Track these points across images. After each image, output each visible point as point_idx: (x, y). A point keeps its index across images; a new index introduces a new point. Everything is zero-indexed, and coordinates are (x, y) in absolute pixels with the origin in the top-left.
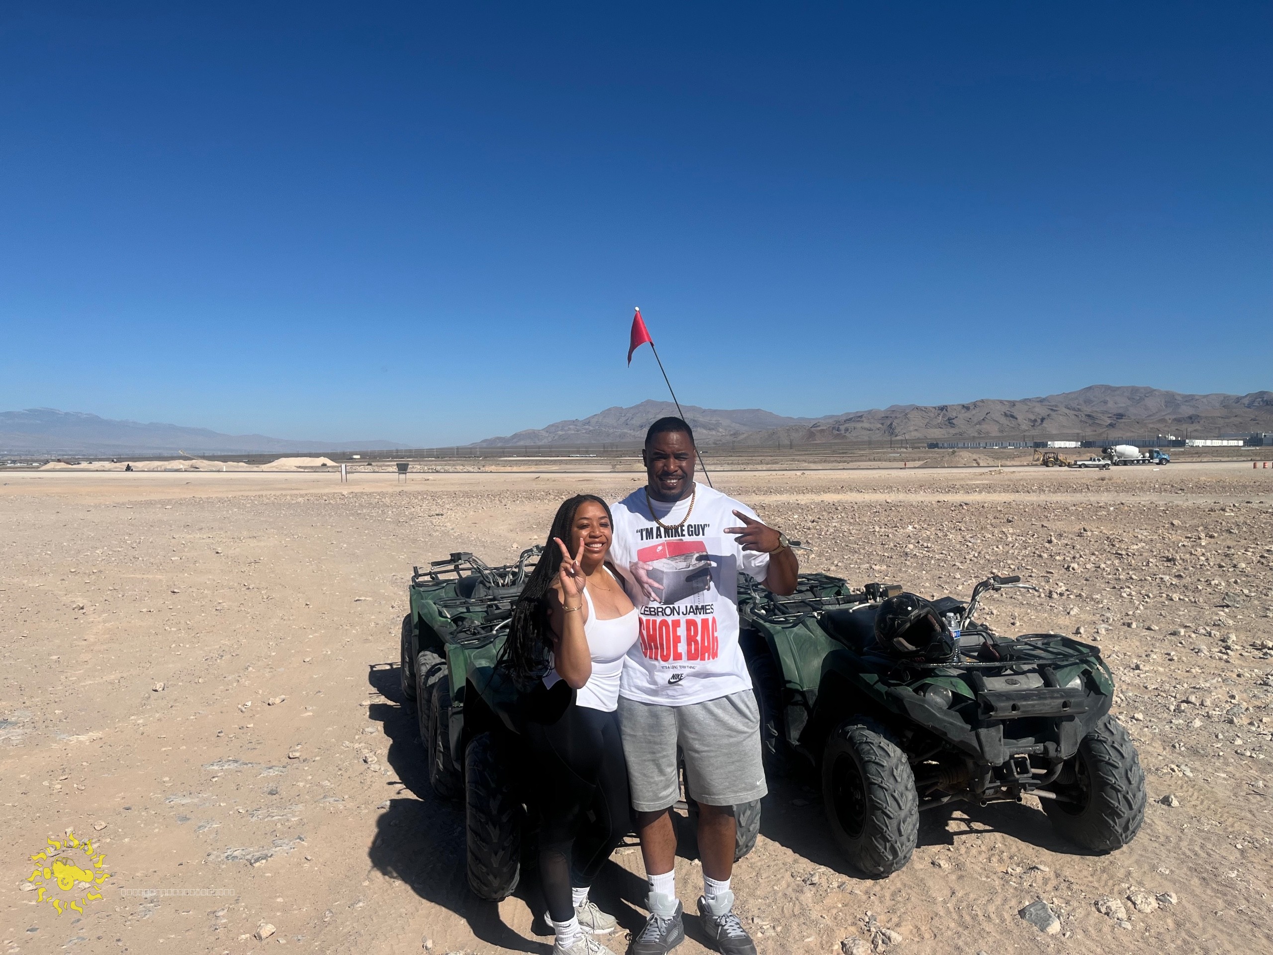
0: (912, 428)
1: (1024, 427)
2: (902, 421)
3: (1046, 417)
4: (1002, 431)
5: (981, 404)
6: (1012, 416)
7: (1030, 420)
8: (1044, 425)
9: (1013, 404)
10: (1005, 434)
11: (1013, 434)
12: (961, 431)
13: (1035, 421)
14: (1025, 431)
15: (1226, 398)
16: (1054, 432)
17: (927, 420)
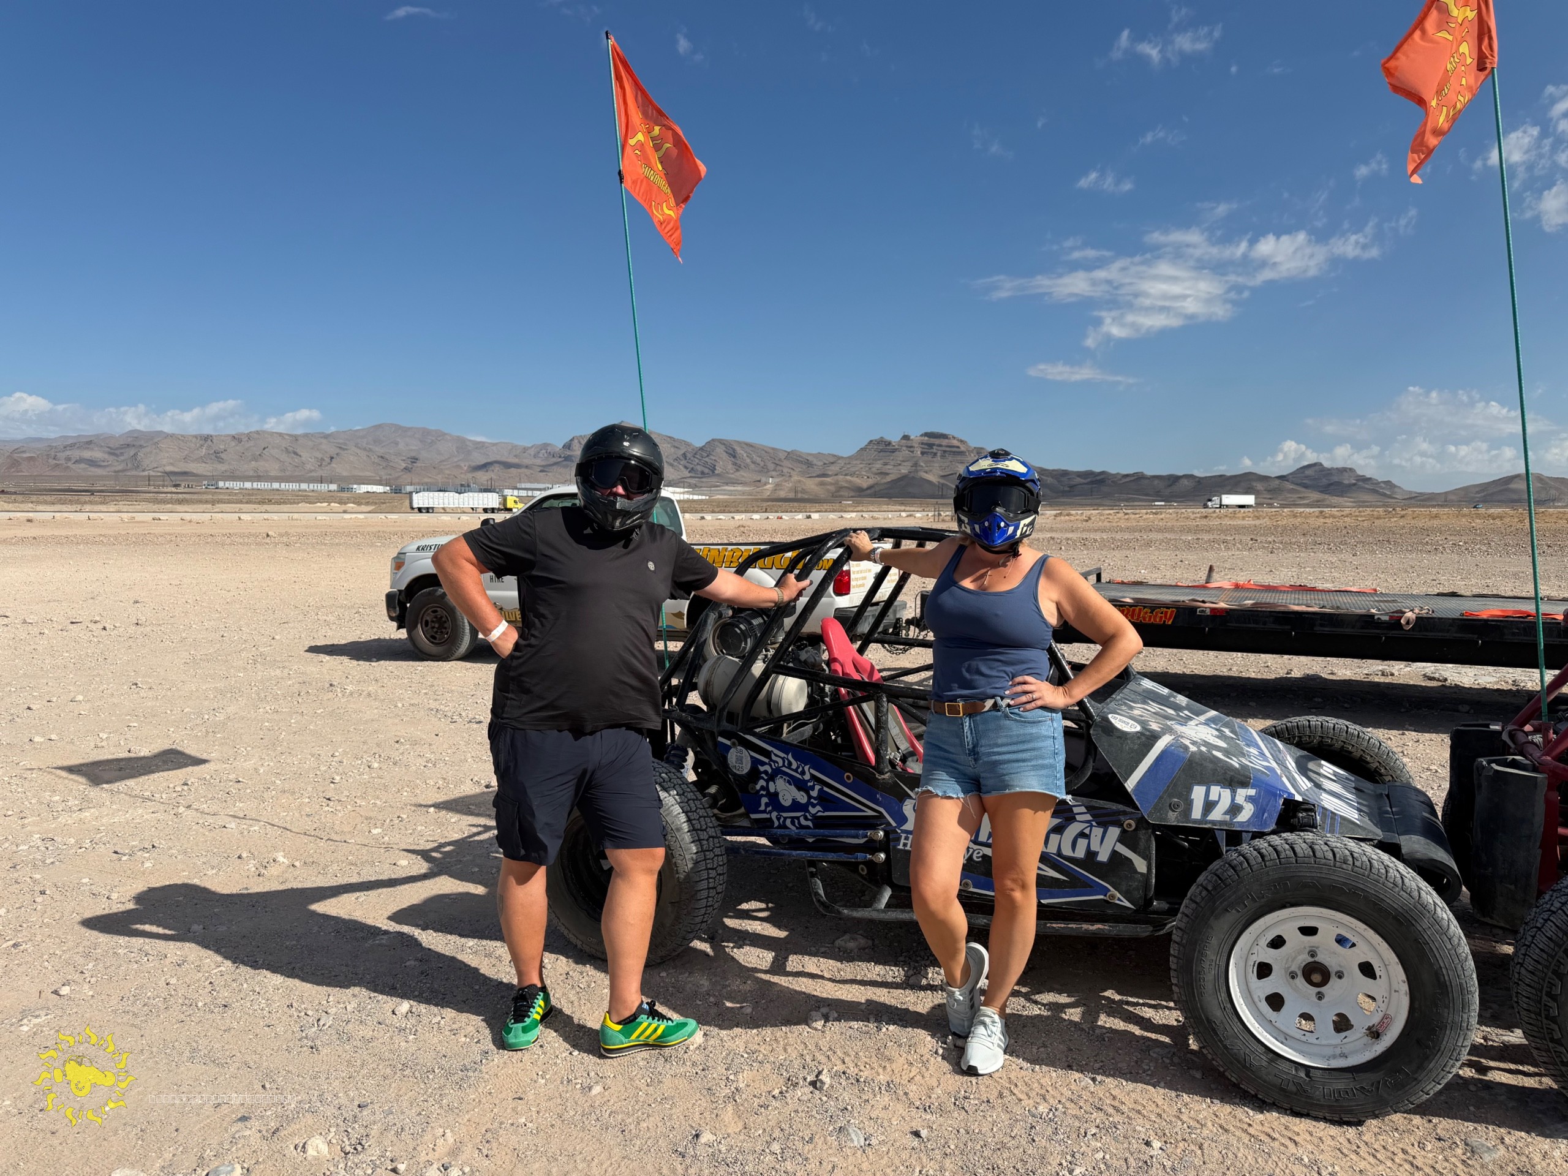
0: (165, 462)
1: (308, 467)
2: (151, 453)
3: (335, 456)
4: (284, 471)
5: (256, 436)
6: (295, 453)
7: (316, 458)
8: (333, 465)
9: (296, 438)
10: (287, 474)
11: (296, 474)
12: (232, 467)
13: (322, 459)
14: (311, 471)
15: (515, 447)
16: (345, 474)
17: (186, 452)
